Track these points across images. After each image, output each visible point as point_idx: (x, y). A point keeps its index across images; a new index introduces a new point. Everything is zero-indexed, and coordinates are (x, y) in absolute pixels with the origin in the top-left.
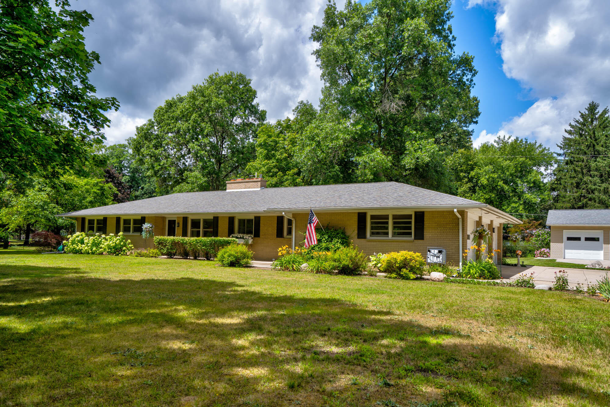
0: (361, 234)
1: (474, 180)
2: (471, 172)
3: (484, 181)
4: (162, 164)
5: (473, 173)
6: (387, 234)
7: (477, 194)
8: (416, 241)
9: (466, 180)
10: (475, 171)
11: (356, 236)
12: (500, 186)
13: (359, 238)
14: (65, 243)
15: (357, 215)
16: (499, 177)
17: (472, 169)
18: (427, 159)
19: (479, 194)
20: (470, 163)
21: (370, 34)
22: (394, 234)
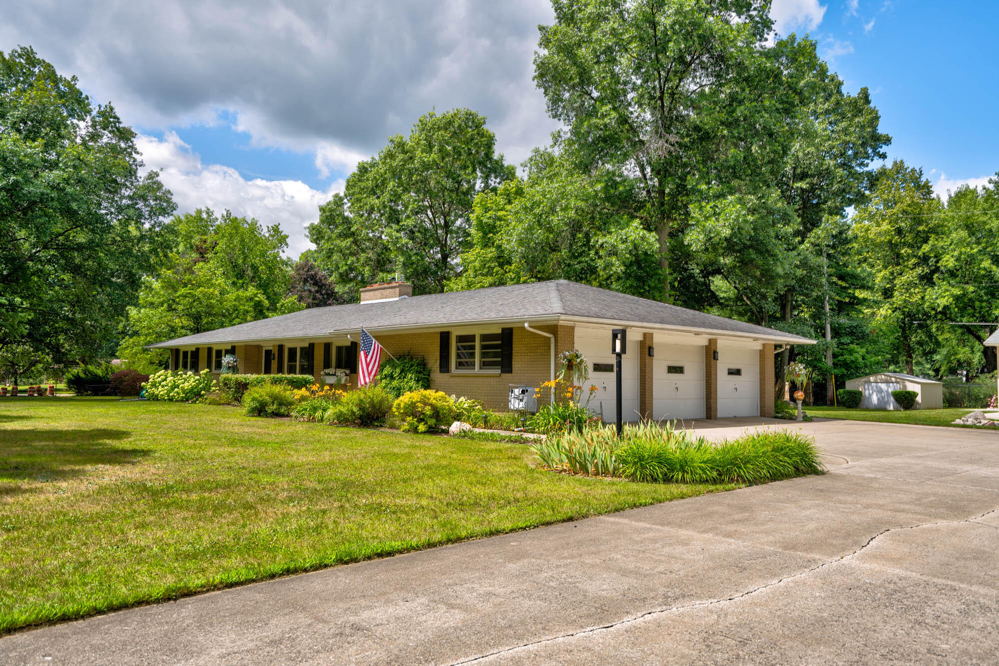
0: (444, 367)
1: (932, 261)
2: (924, 246)
3: (947, 261)
4: (349, 262)
5: (926, 248)
6: (473, 365)
7: (936, 288)
8: (504, 375)
9: (913, 261)
10: (930, 242)
11: (438, 369)
12: (985, 269)
13: (441, 372)
14: (144, 386)
15: (439, 335)
16: (982, 252)
17: (926, 241)
18: (726, 232)
19: (940, 287)
20: (921, 228)
21: (614, 29)
22: (484, 365)
